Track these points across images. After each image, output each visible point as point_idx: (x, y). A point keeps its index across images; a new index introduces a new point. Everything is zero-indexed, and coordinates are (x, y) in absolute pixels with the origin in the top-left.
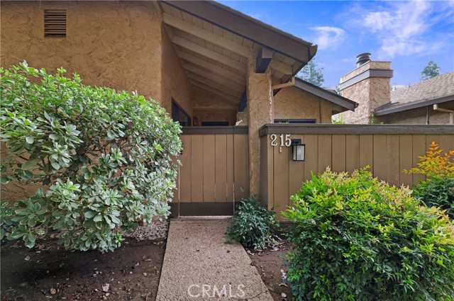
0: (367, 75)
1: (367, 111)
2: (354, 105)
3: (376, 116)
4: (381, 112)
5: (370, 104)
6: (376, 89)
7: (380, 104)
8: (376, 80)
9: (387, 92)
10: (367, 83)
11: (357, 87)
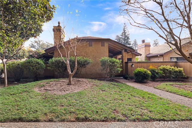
0: (144, 46)
1: (144, 55)
2: (141, 55)
3: (146, 57)
4: (148, 56)
5: (145, 54)
6: (146, 50)
7: (148, 54)
8: (146, 47)
9: (149, 51)
10: (144, 48)
11: (142, 49)
